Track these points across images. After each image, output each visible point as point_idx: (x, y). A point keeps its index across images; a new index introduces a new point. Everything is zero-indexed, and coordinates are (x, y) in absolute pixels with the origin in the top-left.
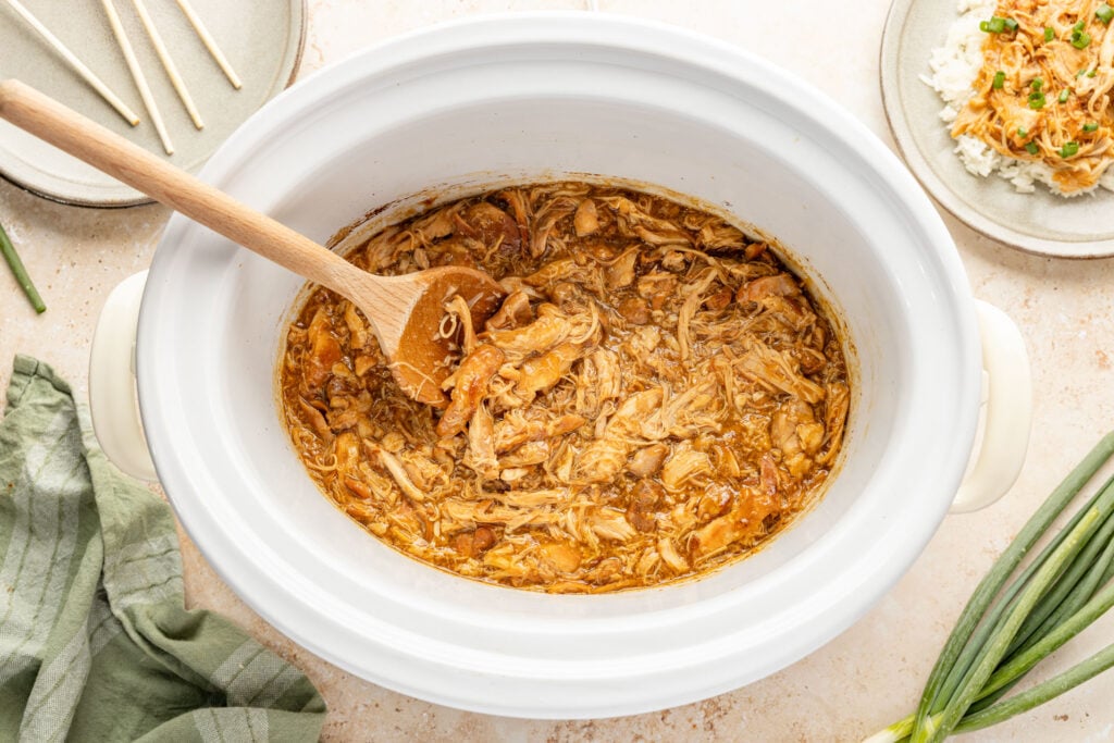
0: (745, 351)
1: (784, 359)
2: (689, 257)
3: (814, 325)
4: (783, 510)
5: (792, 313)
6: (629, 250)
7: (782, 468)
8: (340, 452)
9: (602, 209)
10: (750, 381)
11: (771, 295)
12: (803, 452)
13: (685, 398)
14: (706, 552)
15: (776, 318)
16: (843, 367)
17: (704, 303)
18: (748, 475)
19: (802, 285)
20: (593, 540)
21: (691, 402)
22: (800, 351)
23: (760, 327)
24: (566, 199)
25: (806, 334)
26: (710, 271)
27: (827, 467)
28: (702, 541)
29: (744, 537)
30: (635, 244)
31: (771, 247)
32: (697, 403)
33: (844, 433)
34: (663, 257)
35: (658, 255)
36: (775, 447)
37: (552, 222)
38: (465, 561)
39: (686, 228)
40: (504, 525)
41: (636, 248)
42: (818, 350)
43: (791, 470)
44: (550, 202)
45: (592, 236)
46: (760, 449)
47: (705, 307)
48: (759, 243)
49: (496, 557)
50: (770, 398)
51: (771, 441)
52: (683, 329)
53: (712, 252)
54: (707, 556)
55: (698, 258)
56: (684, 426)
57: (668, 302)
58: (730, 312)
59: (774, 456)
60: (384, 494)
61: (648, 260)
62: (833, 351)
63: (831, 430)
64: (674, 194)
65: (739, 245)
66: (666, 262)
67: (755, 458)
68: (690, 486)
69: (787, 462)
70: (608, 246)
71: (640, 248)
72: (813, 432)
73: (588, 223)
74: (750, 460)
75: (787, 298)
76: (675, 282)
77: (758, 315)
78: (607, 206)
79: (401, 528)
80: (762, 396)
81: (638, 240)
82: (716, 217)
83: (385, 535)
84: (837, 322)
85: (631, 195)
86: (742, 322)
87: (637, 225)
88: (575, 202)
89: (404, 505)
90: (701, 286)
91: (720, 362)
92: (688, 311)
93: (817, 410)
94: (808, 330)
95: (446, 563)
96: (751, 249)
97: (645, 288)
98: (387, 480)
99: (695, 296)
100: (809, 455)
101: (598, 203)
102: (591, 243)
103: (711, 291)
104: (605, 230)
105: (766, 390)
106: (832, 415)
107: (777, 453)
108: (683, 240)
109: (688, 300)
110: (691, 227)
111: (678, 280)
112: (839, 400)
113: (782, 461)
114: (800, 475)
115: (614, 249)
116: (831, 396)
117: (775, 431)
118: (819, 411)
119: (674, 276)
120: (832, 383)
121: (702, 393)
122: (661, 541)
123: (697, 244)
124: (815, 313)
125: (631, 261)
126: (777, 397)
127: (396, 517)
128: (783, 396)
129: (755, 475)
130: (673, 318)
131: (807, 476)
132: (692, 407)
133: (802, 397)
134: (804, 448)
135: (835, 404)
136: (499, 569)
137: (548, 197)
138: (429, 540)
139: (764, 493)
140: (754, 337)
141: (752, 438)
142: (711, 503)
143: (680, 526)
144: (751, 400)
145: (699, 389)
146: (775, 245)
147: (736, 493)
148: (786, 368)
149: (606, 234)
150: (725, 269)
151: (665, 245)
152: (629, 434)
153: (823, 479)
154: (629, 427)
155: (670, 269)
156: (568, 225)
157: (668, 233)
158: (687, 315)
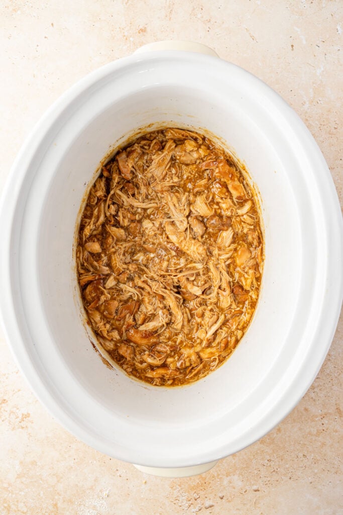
0: (153, 177)
1: (156, 158)
2: (110, 202)
3: (140, 145)
4: (224, 158)
5: (135, 155)
6: (108, 229)
7: (205, 159)
8: (210, 356)
9: (89, 241)
10: (166, 174)
11: (127, 163)
12: (198, 149)
13: (172, 208)
14: (244, 193)
15: (137, 162)
16: (158, 132)
17: (131, 195)
18: (208, 175)
19: (121, 150)
20: (233, 246)
21: (174, 205)
22: (152, 151)
23: (141, 169)
24: (84, 257)
25: (143, 148)
26: (117, 194)
27: (204, 139)
28: (238, 195)
29: (237, 176)
30: (105, 227)
31: (104, 165)
32: (176, 202)
33: (188, 131)
34: (111, 214)
35: (110, 217)
36: (196, 162)
37: (95, 263)
38: (251, 297)
39: (97, 204)
40: (230, 282)
41: (107, 227)
42: (151, 143)
43: (206, 154)
44: (85, 264)
45: (102, 245)
46: (196, 169)
47: (133, 195)
48: (102, 170)
49: (246, 284)
50: (173, 165)
51: (193, 164)
52: (144, 206)
53: (108, 192)
54: (245, 192)
55: (111, 198)
56: (185, 210)
57: (132, 213)
58: (135, 184)
59: (200, 163)
60: (224, 333)
61: (113, 221)
62: (151, 136)
63: (187, 136)
64: (80, 210)
65: (104, 179)
66: (114, 213)
67: (200, 172)
68: (212, 202)
69: (203, 156)
70: (106, 238)
71: (107, 224)
72: (189, 144)
73: (96, 247)
74: (201, 174)
75: (128, 156)
76: (123, 209)
77: (135, 170)
78: (87, 238)
79: (239, 325)
80: (173, 169)
81: (103, 225)
82: (91, 190)
83: (243, 331)
84: (137, 134)
85: (82, 228)
86: (139, 177)
87: (96, 226)
88: (86, 253)
89: (228, 324)
90: (124, 197)
91: (159, 188)
92: (136, 204)
93: (178, 143)
94: (142, 147)
95: (253, 305)
96: (106, 174)
97: (126, 223)
98: (218, 332)
99: (128, 200)
100: (199, 147)
101: (86, 242)
102: (105, 246)
103: (126, 193)
104: (98, 240)
105: (170, 167)
106: (181, 136)
107: (198, 161)
108: (103, 205)
109: (131, 203)
110: (96, 201)
111: (122, 208)
112: (174, 133)
113: (202, 159)
114: (208, 151)
115: (108, 235)
116: (172, 137)
117: (189, 162)
118: (179, 142)
119: (120, 210)
120: (165, 136)
121: (172, 200)
122: (238, 214)
123: (104, 198)
124: (134, 144)
125: (114, 229)
126: (173, 162)
127: (234, 327)
128: (173, 159)
129: (208, 171)
130: (139, 210)
131: (208, 148)
132: (177, 205)
133: (173, 149)
134: (196, 149)
135: (176, 135)
136: (252, 283)
137: (83, 265)
138: (242, 312)
139: (217, 167)
140: (146, 172)
141: (192, 174)
142: (221, 192)
143: (230, 206)
144: (176, 174)
145: (170, 200)
146: (103, 163)
147: (217, 180)
148: (161, 157)
149: (100, 239)
150: (116, 186)
151: (105, 214)
152: (185, 239)
153: (210, 141)
154: (182, 238)
155: (117, 211)
156: (97, 256)
157: (99, 211)
158: (138, 204)
